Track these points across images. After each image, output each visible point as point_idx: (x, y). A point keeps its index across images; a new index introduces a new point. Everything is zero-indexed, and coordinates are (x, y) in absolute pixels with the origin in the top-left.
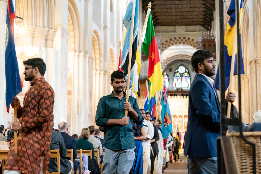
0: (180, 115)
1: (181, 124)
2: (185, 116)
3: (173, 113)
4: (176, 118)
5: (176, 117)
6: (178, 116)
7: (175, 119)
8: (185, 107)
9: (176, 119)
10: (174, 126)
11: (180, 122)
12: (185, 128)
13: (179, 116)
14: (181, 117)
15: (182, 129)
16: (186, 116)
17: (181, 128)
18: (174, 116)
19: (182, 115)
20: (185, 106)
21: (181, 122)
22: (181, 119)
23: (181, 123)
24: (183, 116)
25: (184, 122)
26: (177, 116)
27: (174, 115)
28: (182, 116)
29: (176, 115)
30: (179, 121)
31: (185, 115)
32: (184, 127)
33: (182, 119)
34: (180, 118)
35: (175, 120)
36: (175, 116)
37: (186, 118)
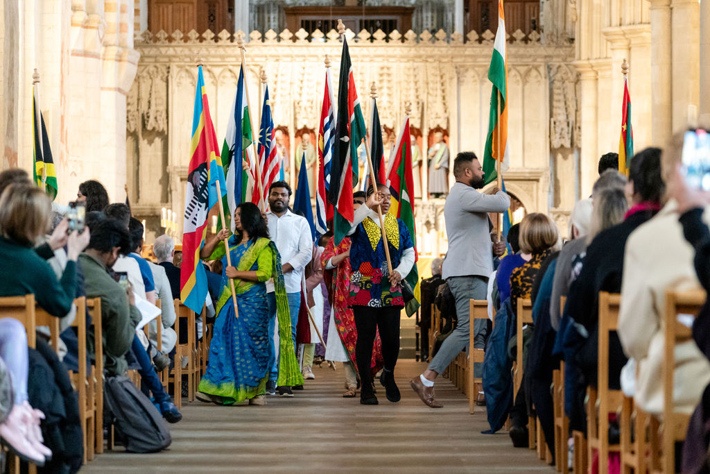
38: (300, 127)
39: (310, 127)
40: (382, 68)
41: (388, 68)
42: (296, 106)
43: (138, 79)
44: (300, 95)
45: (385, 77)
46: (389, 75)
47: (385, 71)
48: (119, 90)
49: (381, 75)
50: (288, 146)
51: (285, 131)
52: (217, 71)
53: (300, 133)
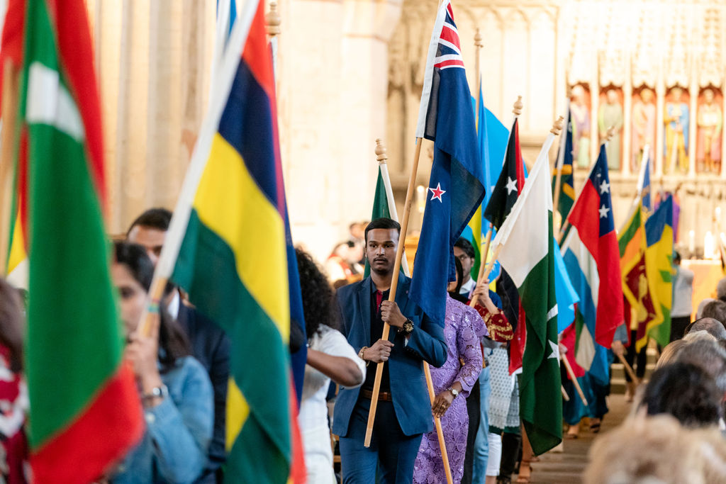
0: (671, 84)
1: (676, 141)
2: (702, 91)
3: (632, 73)
4: (645, 103)
5: (647, 94)
6: (661, 92)
7: (639, 106)
8: (706, 37)
9: (649, 110)
10: (636, 150)
11: (671, 127)
12: (701, 166)
13: (669, 91)
14: (677, 93)
15: (687, 171)
16: (711, 87)
17: (678, 163)
18: (637, 91)
19: (684, 84)
20: (707, 28)
21: (680, 127)
22: (677, 110)
23: (680, 133)
24: (694, 92)
25: (699, 127)
26: (654, 90)
27: (638, 84)
28: (686, 91)
29: (650, 84)
30: (665, 124)
31: (704, 84)
32: (697, 161)
33: (689, 111)
34: (670, 101)
35: (645, 117)
36: (644, 87)
37: (709, 104)
38: (605, 83)
39: (617, 83)
40: (709, 11)
41: (716, 12)
42: (601, 57)
43: (405, 19)
44: (606, 42)
45: (712, 23)
46: (717, 20)
47: (713, 15)
48: (377, 37)
49: (707, 20)
50: (589, 106)
51: (586, 87)
52: (504, 12)
53: (604, 90)
